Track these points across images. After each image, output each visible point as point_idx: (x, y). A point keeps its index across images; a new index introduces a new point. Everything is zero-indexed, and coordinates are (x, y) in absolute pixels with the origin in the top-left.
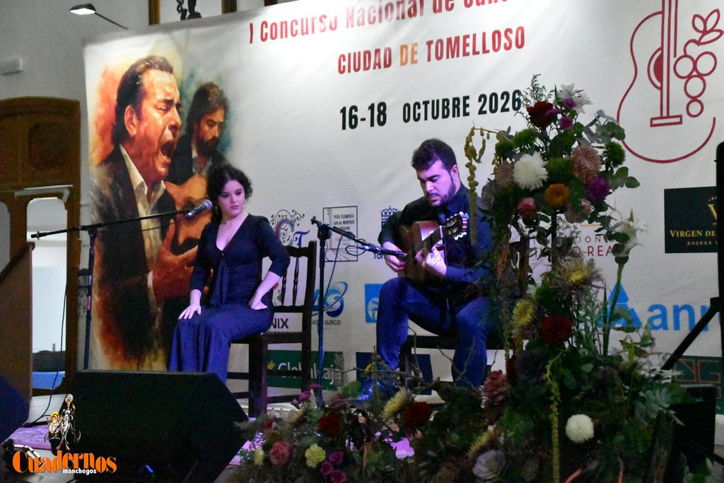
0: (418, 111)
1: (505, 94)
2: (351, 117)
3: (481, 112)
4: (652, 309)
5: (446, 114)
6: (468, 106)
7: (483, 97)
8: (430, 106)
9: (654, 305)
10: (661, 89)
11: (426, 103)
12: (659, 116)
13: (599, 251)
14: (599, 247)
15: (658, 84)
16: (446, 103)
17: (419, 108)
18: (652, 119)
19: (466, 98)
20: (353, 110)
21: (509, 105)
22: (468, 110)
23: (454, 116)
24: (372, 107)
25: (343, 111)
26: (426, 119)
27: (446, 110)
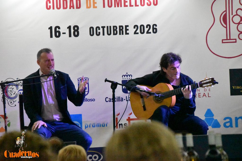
0: (98, 31)
1: (148, 26)
2: (56, 32)
3: (135, 33)
4: (225, 119)
5: (115, 33)
6: (128, 30)
7: (136, 26)
8: (105, 29)
9: (226, 117)
10: (226, 28)
11: (103, 27)
12: (226, 38)
13: (199, 95)
14: (199, 93)
15: (225, 26)
16: (115, 28)
17: (99, 29)
18: (223, 40)
19: (126, 26)
20: (57, 29)
21: (151, 30)
22: (128, 32)
23: (120, 34)
24: (69, 28)
25: (51, 28)
26: (104, 34)
27: (115, 31)
